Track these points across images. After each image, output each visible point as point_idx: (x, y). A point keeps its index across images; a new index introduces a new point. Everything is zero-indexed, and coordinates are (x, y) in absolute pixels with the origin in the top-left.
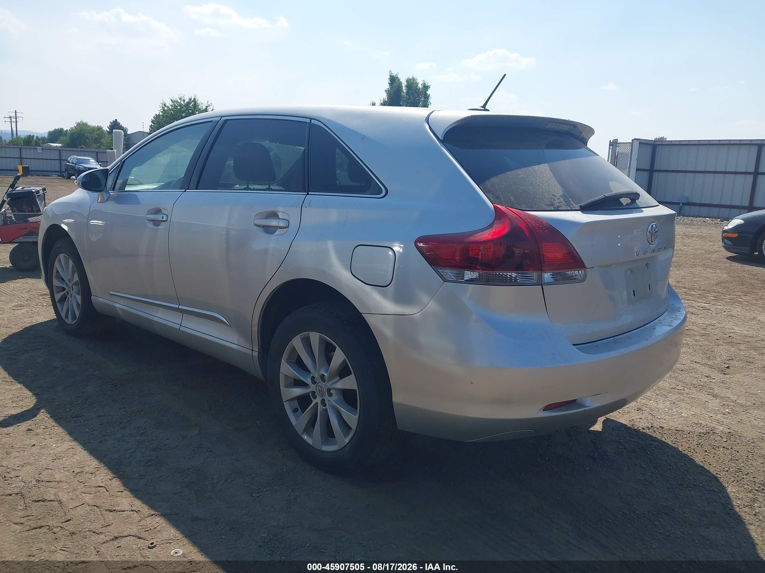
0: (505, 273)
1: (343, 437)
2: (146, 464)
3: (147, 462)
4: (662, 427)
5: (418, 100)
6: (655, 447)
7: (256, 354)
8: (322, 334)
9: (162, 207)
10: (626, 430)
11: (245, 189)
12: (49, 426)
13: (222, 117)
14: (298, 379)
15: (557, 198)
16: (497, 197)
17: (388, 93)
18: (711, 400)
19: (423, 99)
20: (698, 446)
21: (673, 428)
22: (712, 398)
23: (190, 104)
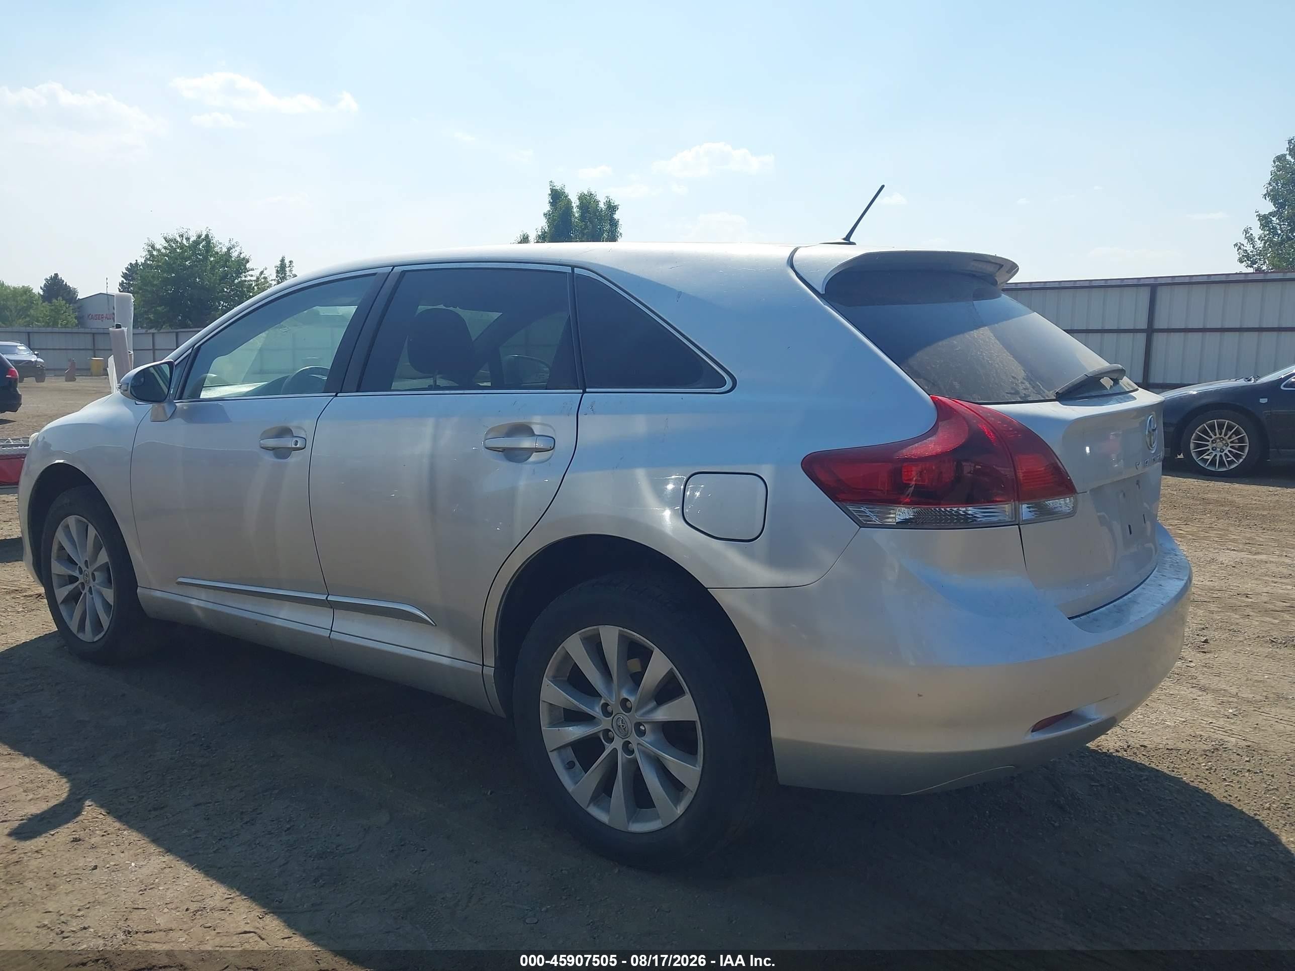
0: (954, 507)
1: (673, 806)
2: (316, 882)
3: (316, 881)
4: (1145, 747)
5: (600, 229)
6: (1147, 779)
7: (490, 671)
8: (624, 628)
9: (292, 425)
10: (1091, 756)
11: (430, 388)
12: (110, 829)
13: (394, 267)
14: (577, 710)
15: (1020, 381)
16: (933, 384)
17: (549, 218)
18: (1199, 696)
19: (608, 227)
20: (1210, 773)
21: (1161, 746)
22: (1201, 693)
23: (199, 244)
